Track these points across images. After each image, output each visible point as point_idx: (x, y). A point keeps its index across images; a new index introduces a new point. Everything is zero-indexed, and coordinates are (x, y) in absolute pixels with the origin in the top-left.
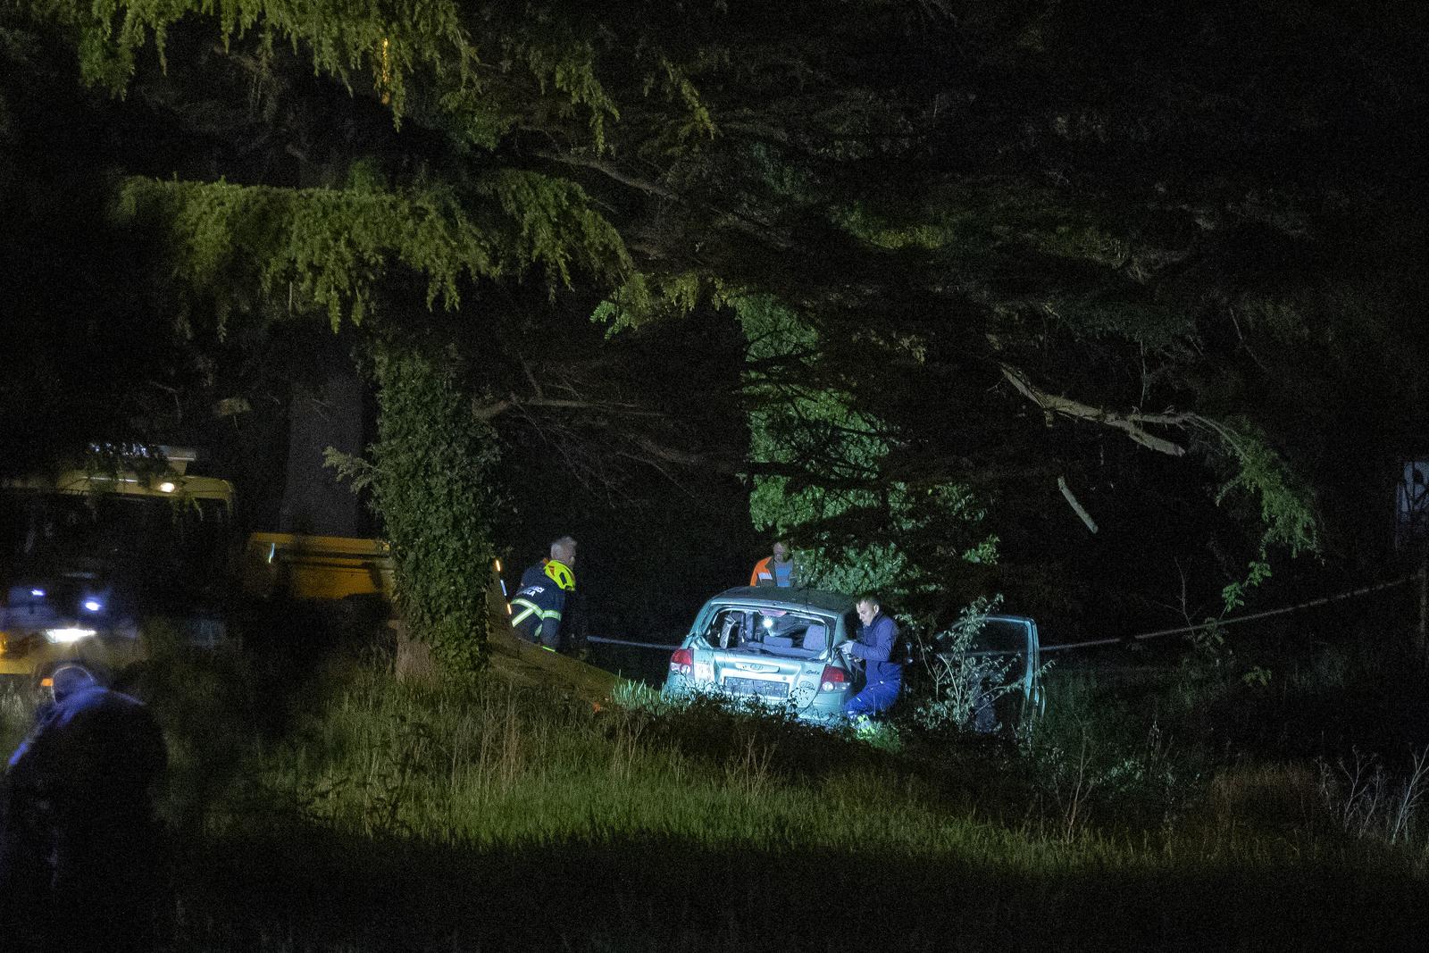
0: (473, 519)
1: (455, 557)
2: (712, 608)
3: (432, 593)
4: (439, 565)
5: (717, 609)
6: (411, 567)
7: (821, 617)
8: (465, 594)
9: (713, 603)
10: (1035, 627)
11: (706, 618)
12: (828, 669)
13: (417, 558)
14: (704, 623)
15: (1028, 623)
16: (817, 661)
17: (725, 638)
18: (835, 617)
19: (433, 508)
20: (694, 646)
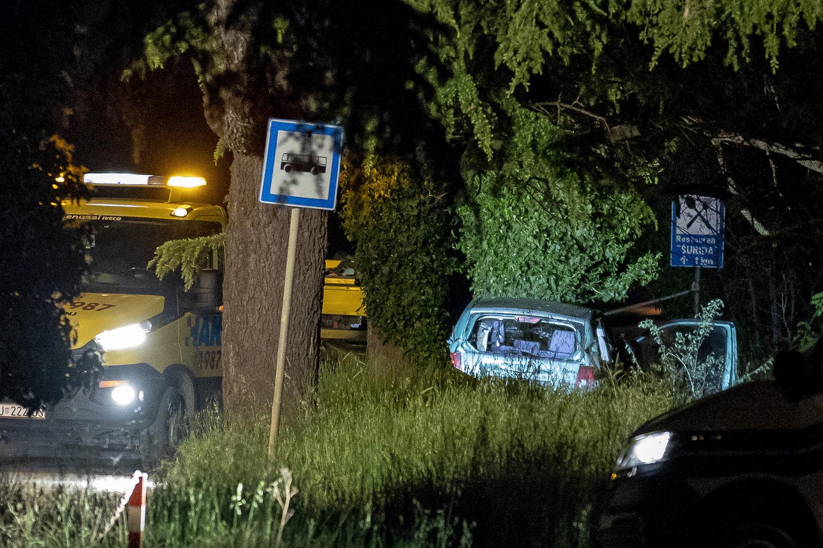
0: (438, 237)
1: (424, 270)
2: (472, 316)
3: (405, 303)
4: (409, 277)
5: (477, 316)
6: (385, 279)
7: (571, 323)
8: (433, 303)
9: (472, 312)
10: (734, 329)
11: (469, 324)
12: (583, 368)
13: (391, 271)
14: (467, 329)
15: (727, 326)
16: (570, 361)
17: (484, 342)
18: (583, 323)
19: (404, 228)
20: (460, 349)
